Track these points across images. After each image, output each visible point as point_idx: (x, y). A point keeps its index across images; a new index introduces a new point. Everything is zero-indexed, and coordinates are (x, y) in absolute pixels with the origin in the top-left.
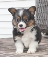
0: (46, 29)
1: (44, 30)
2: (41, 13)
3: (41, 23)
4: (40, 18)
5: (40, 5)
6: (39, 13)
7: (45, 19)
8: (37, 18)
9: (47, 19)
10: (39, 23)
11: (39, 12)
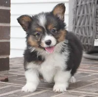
0: (90, 44)
1: (87, 45)
2: (83, 16)
3: (82, 33)
4: (80, 25)
5: (81, 3)
6: (78, 17)
7: (88, 27)
8: (76, 24)
9: (92, 28)
10: (78, 34)
11: (79, 14)
